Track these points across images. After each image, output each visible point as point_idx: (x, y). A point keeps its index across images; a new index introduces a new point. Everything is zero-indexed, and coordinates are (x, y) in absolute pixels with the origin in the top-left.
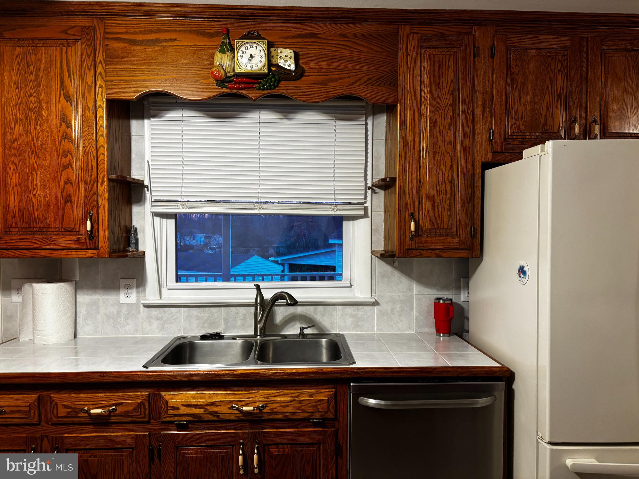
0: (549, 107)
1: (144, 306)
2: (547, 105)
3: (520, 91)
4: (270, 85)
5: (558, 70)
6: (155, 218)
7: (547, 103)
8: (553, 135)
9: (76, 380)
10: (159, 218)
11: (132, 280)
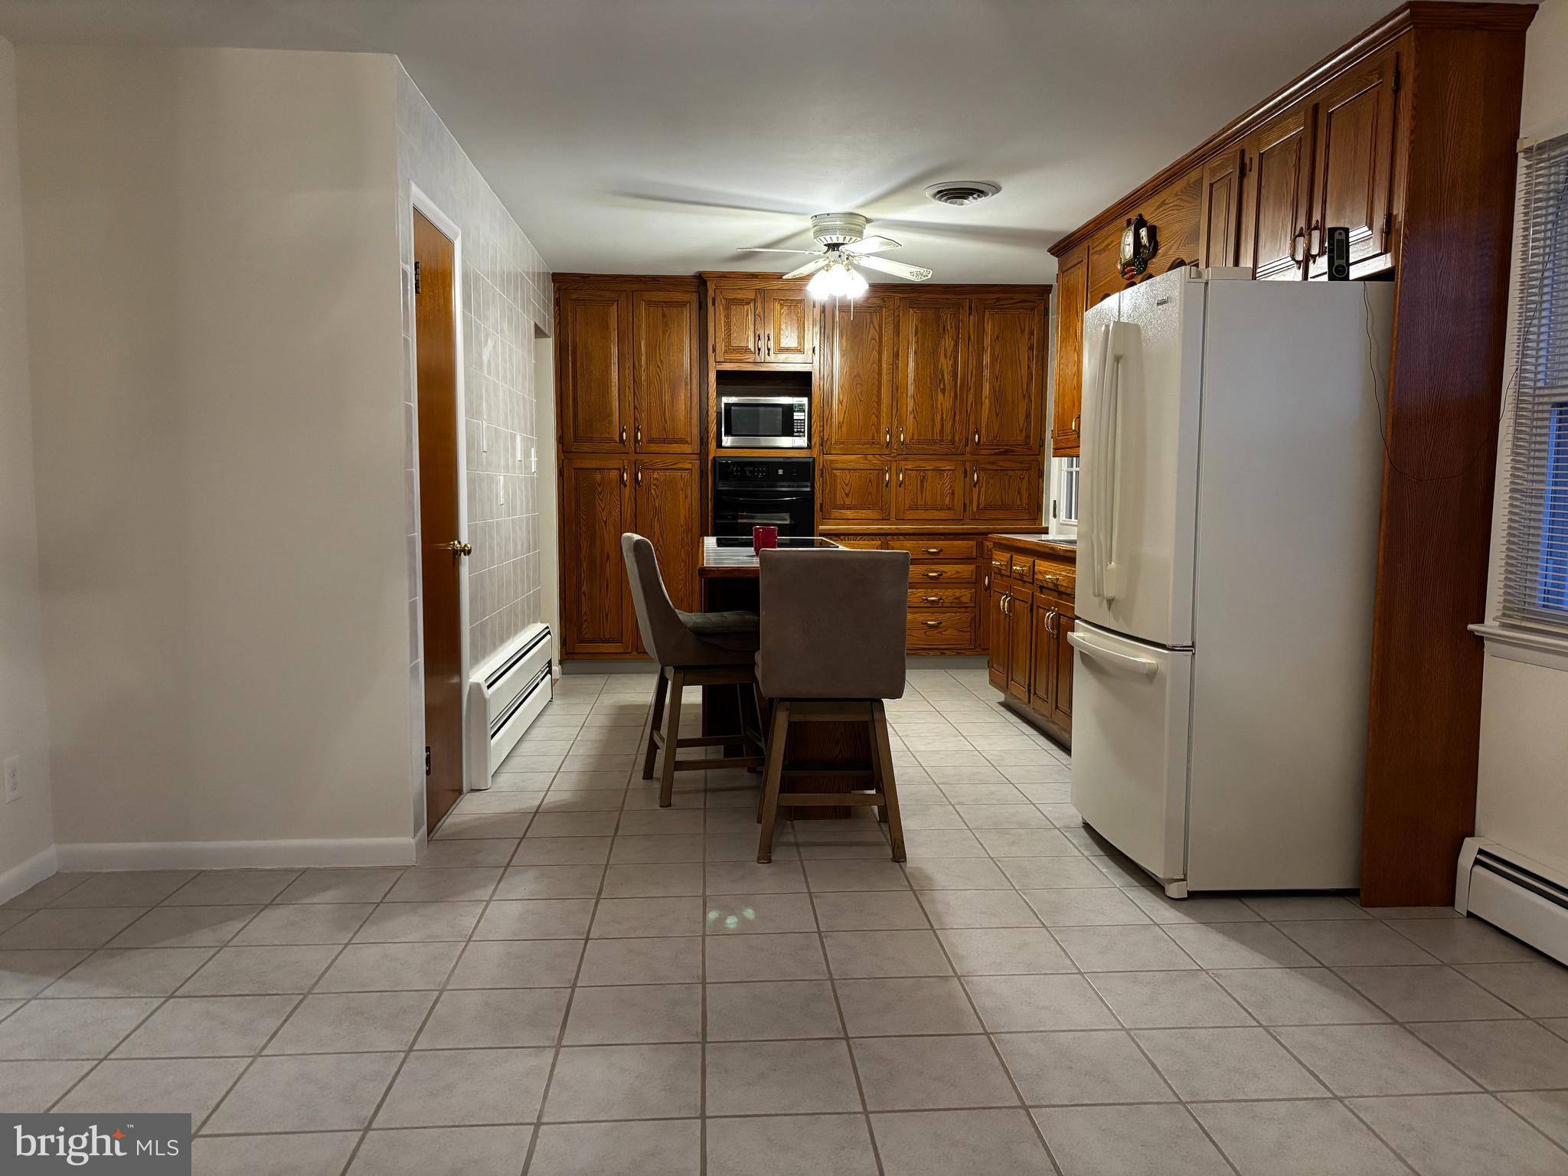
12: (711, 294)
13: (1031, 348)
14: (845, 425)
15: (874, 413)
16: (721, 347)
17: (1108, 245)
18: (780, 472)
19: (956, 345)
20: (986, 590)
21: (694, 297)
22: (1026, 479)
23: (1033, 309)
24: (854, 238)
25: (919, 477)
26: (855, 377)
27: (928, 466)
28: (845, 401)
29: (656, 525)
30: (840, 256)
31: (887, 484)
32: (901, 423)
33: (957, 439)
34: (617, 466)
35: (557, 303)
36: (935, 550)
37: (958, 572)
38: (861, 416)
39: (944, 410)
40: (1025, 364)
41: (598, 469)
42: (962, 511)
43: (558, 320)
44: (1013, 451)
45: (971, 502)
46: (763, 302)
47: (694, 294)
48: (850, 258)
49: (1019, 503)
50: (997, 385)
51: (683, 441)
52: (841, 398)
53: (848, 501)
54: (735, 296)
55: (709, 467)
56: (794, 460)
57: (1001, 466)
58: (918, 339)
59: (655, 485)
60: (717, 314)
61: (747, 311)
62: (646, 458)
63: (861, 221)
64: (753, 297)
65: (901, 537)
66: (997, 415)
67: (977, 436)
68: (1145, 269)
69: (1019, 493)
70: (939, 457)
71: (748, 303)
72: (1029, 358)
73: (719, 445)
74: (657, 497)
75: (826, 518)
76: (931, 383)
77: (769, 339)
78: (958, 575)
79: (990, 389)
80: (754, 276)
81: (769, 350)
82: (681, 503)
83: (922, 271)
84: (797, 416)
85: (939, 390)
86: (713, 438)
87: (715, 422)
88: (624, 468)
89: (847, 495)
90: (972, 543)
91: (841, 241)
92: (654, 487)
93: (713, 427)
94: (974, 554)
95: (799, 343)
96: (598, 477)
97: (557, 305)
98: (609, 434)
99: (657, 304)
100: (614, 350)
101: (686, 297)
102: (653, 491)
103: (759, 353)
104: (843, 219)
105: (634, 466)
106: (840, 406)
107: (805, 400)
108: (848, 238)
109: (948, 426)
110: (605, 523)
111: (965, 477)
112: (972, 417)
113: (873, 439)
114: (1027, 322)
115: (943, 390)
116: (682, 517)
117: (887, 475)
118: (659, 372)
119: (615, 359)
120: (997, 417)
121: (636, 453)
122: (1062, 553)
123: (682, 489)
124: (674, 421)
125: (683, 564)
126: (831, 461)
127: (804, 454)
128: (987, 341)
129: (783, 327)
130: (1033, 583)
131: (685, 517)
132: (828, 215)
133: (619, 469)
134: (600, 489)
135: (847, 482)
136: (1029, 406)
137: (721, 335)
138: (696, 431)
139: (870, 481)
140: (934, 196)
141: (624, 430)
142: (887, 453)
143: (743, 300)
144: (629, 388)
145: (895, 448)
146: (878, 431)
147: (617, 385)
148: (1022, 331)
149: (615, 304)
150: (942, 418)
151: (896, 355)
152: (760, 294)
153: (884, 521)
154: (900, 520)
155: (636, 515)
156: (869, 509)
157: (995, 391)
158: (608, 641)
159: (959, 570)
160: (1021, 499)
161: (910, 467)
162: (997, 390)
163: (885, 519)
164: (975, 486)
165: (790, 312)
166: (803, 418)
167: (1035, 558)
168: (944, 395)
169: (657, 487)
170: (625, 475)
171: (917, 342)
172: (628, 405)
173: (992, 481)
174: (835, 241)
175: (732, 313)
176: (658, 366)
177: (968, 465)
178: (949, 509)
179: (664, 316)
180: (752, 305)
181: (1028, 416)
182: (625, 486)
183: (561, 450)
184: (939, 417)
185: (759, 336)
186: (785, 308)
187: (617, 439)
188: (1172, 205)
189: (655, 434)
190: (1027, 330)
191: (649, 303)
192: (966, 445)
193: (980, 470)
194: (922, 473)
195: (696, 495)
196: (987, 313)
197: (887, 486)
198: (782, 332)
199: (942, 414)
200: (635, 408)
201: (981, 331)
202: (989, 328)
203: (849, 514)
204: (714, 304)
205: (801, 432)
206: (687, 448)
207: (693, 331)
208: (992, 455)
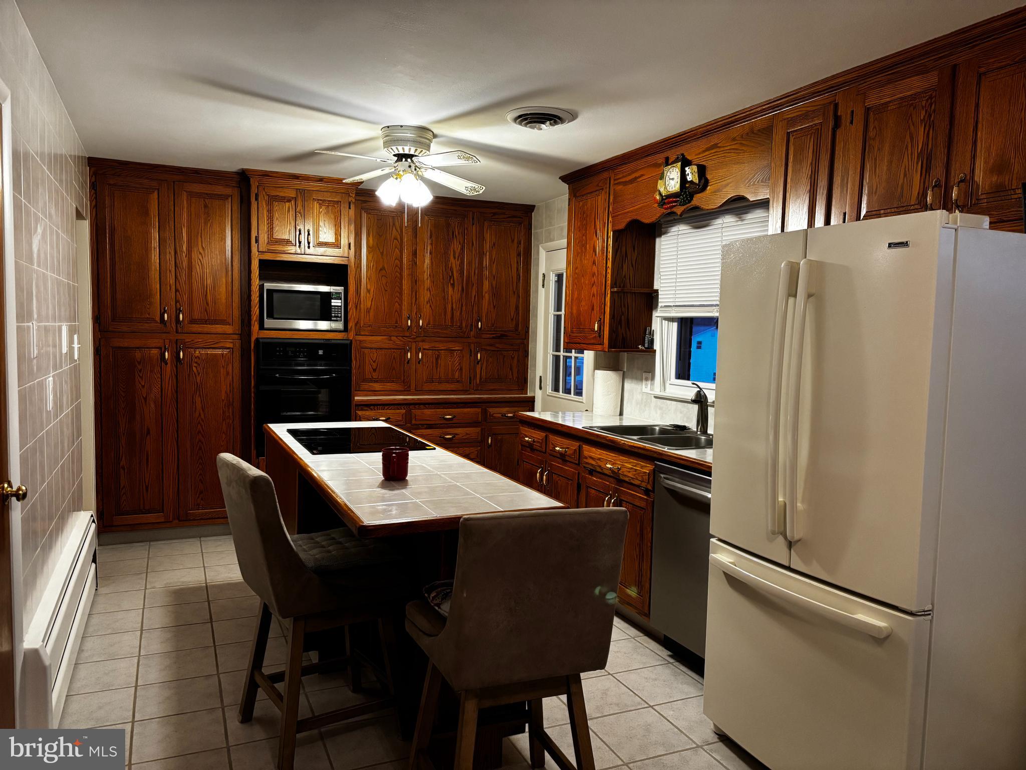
0: (908, 172)
1: (656, 397)
2: (905, 171)
3: (876, 159)
4: (687, 199)
5: (921, 120)
6: (663, 321)
7: (906, 167)
8: (911, 209)
9: (560, 429)
10: (666, 322)
11: (648, 373)
12: (254, 190)
13: (519, 255)
14: (372, 311)
15: (396, 302)
16: (263, 238)
17: (636, 178)
18: (321, 352)
19: (462, 249)
20: (489, 448)
21: (236, 193)
22: (516, 357)
23: (521, 224)
24: (424, 151)
25: (434, 355)
26: (381, 270)
27: (441, 346)
28: (372, 291)
29: (198, 400)
30: (410, 166)
31: (408, 361)
32: (419, 310)
33: (464, 325)
34: (159, 345)
35: (93, 186)
36: (450, 417)
37: (467, 434)
38: (386, 303)
39: (454, 301)
40: (515, 266)
41: (138, 348)
42: (468, 383)
43: (94, 203)
44: (506, 336)
45: (475, 377)
46: (304, 201)
47: (236, 189)
48: (418, 169)
49: (511, 377)
50: (494, 283)
51: (223, 322)
52: (369, 287)
53: (375, 375)
54: (278, 194)
55: (252, 348)
56: (333, 341)
57: (497, 348)
58: (432, 240)
59: (196, 363)
60: (260, 209)
61: (289, 208)
62: (188, 338)
63: (430, 136)
64: (294, 196)
65: (422, 406)
66: (494, 307)
67: (480, 323)
68: (690, 202)
69: (511, 369)
70: (450, 339)
71: (289, 201)
72: (517, 263)
73: (262, 327)
74: (199, 374)
75: (360, 390)
76: (443, 279)
77: (309, 234)
78: (468, 436)
79: (489, 286)
80: (296, 177)
81: (309, 243)
82: (223, 379)
83: (476, 187)
84: (335, 303)
85: (449, 284)
86: (256, 320)
87: (258, 306)
88: (165, 347)
89: (375, 370)
90: (479, 410)
91: (412, 152)
92: (195, 365)
93: (255, 310)
94: (480, 419)
95: (336, 239)
96: (138, 355)
97: (93, 188)
98: (149, 314)
99: (200, 195)
100: (155, 235)
101: (228, 191)
102: (194, 369)
103: (300, 246)
104: (413, 132)
105: (175, 345)
106: (368, 294)
107: (340, 289)
108: (419, 150)
109: (457, 314)
110: (145, 399)
111: (471, 356)
112: (476, 308)
113: (396, 322)
114: (516, 234)
115: (453, 285)
116: (223, 392)
117: (409, 354)
118: (201, 258)
119: (155, 243)
120: (494, 308)
121: (177, 332)
122: (627, 448)
123: (223, 367)
124: (215, 304)
125: (224, 436)
126: (360, 341)
127: (340, 336)
128: (487, 246)
129: (321, 224)
130: (578, 464)
131: (226, 392)
132: (401, 126)
133: (160, 348)
134: (140, 367)
135: (374, 359)
136: (518, 301)
137: (264, 228)
138: (236, 313)
139: (394, 358)
140: (515, 120)
141: (165, 311)
142: (408, 335)
143: (285, 197)
144: (170, 271)
145: (415, 331)
146: (400, 315)
147: (158, 269)
148: (513, 241)
149: (156, 193)
150: (452, 308)
151: (415, 254)
152: (301, 193)
153: (405, 392)
154: (418, 391)
155: (177, 392)
156: (393, 382)
157: (493, 288)
158: (149, 512)
159: (468, 432)
160: (512, 374)
161: (427, 347)
162: (494, 286)
163: (407, 391)
164: (478, 364)
165: (328, 212)
166: (340, 304)
167: (581, 443)
168: (453, 289)
169: (199, 365)
170: (167, 353)
171: (431, 244)
172: (169, 288)
173: (491, 360)
174: (407, 152)
175: (275, 209)
176: (200, 253)
177: (472, 346)
178: (458, 382)
179: (206, 206)
180: (293, 202)
181: (517, 308)
182: (166, 364)
183: (97, 330)
184: (450, 306)
185: (300, 231)
186: (323, 207)
187: (158, 319)
188: (729, 148)
189: (196, 316)
190: (516, 241)
191: (191, 195)
192: (471, 330)
193: (481, 350)
194: (437, 353)
195: (237, 371)
196: (486, 224)
197: (408, 363)
198: (320, 229)
199: (452, 304)
200: (177, 290)
201: (482, 239)
202: (487, 236)
203: (377, 386)
204: (257, 199)
205: (338, 317)
206: (228, 329)
207: (234, 222)
208: (491, 338)
